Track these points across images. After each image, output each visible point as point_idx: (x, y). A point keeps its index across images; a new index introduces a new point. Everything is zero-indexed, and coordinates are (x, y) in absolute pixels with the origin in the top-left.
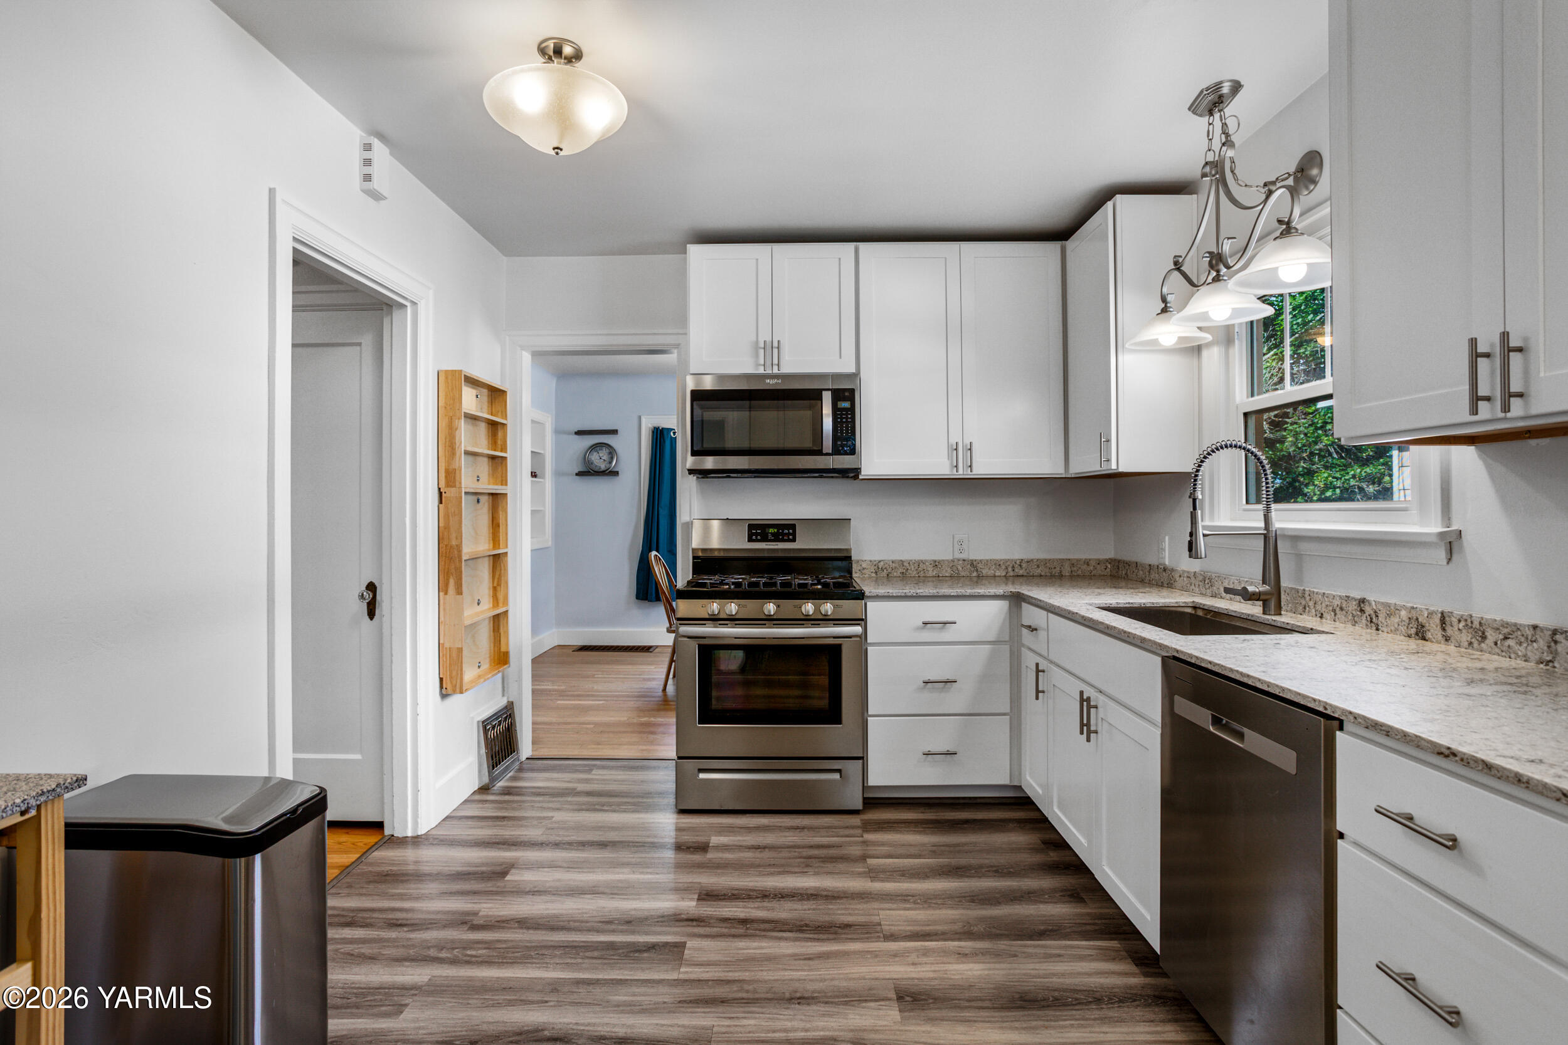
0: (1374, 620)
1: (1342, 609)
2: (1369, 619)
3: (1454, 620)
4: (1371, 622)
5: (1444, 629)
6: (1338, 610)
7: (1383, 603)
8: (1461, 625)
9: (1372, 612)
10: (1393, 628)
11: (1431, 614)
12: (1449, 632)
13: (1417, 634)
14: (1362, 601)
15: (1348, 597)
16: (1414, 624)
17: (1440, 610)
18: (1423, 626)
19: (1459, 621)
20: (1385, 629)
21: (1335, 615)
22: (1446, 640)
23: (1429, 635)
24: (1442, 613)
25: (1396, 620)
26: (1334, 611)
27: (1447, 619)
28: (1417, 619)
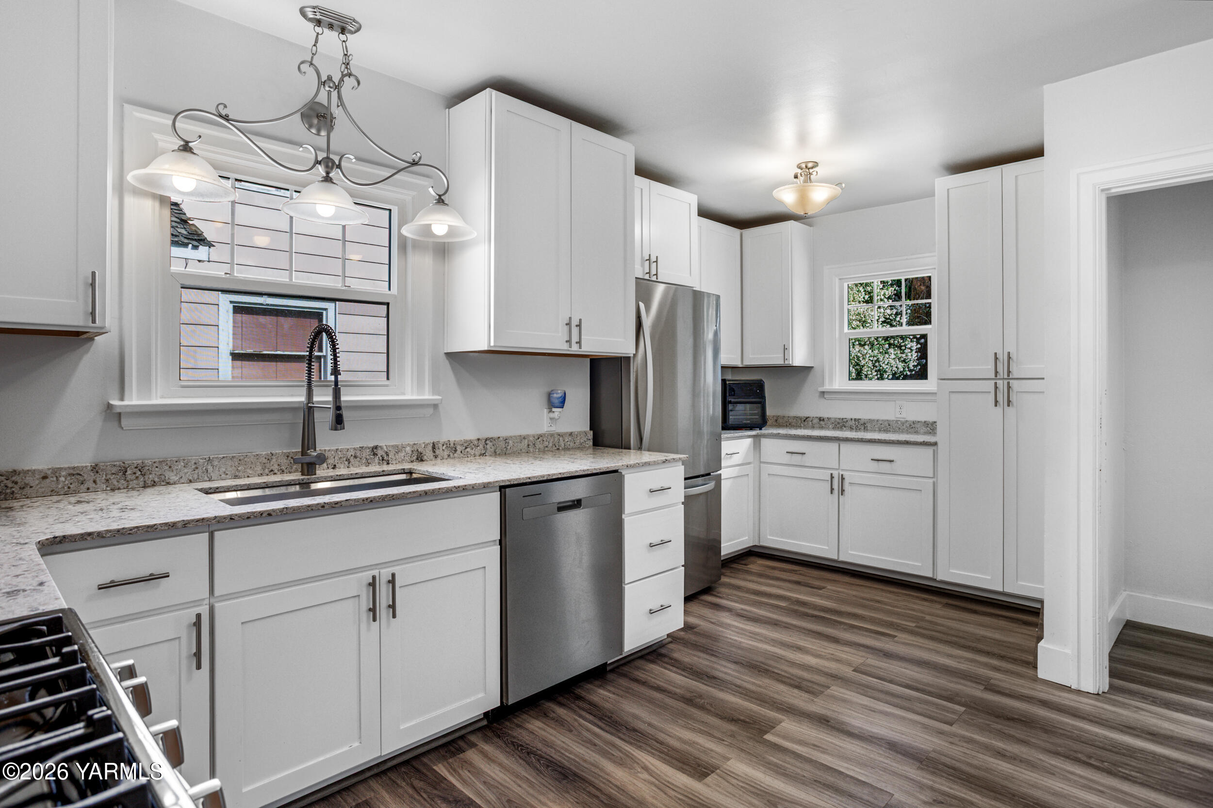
0: (385, 458)
1: (355, 457)
2: (381, 458)
3: (440, 445)
4: (383, 460)
5: (434, 452)
6: (352, 459)
7: (392, 446)
8: (444, 448)
9: (384, 454)
10: (400, 460)
11: (426, 445)
12: (437, 452)
13: (417, 459)
14: (376, 447)
15: (362, 447)
16: (415, 454)
17: (432, 442)
18: (421, 453)
19: (443, 445)
20: (394, 462)
21: (349, 463)
22: (436, 458)
23: (425, 458)
24: (433, 443)
25: (402, 454)
26: (348, 461)
27: (436, 446)
28: (418, 450)
